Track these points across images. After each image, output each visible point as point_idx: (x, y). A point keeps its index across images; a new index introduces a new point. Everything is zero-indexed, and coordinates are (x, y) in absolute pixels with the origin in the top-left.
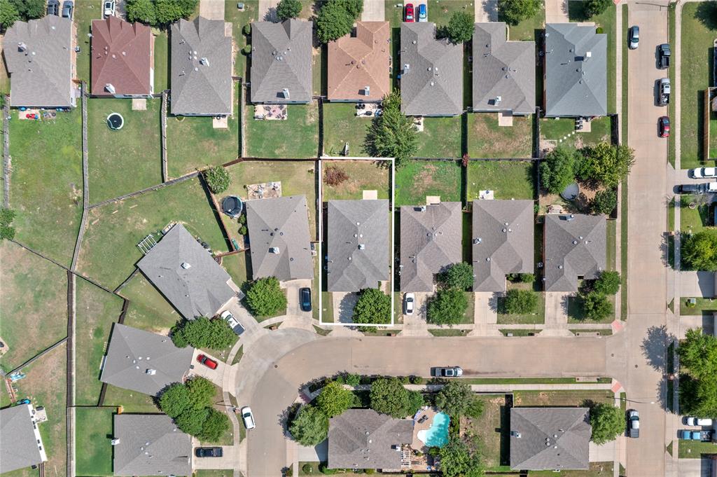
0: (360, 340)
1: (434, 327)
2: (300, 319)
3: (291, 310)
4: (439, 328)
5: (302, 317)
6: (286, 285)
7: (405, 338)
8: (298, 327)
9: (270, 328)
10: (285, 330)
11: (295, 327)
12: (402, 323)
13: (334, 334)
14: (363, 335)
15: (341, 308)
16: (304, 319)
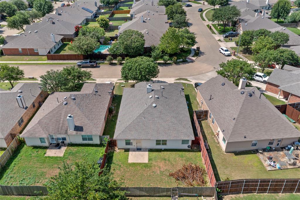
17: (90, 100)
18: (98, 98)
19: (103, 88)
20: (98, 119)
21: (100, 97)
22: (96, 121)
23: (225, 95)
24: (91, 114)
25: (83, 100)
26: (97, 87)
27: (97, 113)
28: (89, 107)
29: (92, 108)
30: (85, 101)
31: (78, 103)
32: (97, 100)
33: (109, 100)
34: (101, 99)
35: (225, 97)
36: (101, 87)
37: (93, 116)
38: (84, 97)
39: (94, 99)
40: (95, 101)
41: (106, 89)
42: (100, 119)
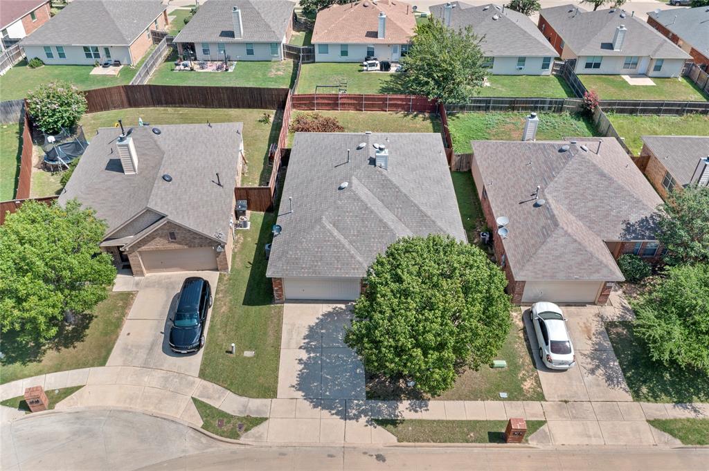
0: (380, 458)
1: (668, 410)
2: (152, 380)
3: (127, 350)
4: (692, 415)
5: (158, 374)
6: (137, 284)
7: (560, 453)
8: (138, 407)
9: (24, 406)
10: (78, 416)
11: (121, 406)
12: (540, 397)
13: (272, 434)
14: (394, 439)
15: (307, 348)
16: (166, 379)
17: (534, 174)
18: (522, 192)
19: (532, 227)
20: (488, 158)
21: (520, 199)
22: (489, 152)
23: (187, 162)
24: (508, 153)
25: (545, 162)
26: (547, 218)
27: (498, 164)
28: (522, 161)
29: (514, 165)
30: (539, 164)
31: (548, 151)
32: (520, 187)
33: (493, 211)
34: (514, 197)
35: (191, 160)
36: (539, 228)
37: (500, 154)
38: (550, 169)
39: (526, 183)
40: (523, 181)
41: (520, 234)
42: (485, 160)
